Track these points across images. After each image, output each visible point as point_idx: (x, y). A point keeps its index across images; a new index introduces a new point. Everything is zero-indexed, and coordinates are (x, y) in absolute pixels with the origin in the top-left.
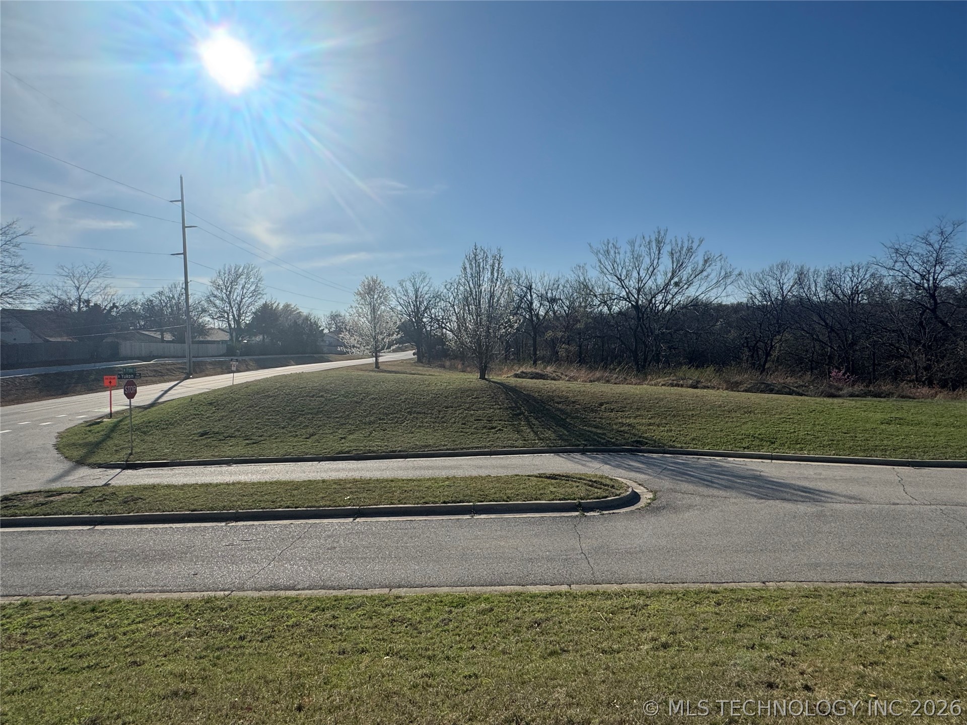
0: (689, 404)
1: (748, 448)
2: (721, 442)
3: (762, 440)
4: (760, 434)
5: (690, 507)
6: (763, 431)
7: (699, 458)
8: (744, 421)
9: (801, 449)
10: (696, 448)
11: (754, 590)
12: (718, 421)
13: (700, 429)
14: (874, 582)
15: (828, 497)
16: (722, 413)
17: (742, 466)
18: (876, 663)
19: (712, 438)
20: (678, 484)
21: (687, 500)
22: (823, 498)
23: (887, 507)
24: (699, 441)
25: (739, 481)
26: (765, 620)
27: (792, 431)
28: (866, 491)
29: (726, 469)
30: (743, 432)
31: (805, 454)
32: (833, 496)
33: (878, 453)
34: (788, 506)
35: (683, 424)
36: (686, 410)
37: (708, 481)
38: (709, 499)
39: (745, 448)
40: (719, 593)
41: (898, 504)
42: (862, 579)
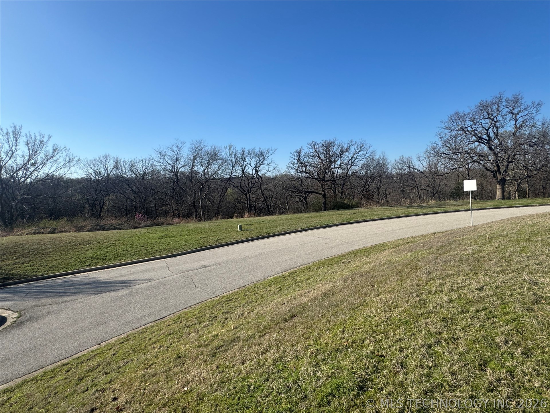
0: (47, 245)
1: (89, 265)
2: (71, 265)
3: (98, 259)
4: (96, 256)
5: (49, 313)
6: (98, 253)
7: (56, 279)
8: (86, 249)
9: (121, 260)
10: (54, 273)
11: (92, 351)
12: (69, 253)
13: (56, 260)
15: (134, 283)
16: (72, 247)
17: (86, 277)
19: (65, 264)
20: (39, 300)
21: (46, 310)
22: (132, 284)
23: (161, 280)
24: (55, 268)
25: (84, 287)
26: (97, 368)
27: (115, 250)
28: (152, 275)
29: (75, 282)
30: (86, 256)
31: (123, 262)
32: (138, 282)
33: (158, 254)
34: (112, 294)
35: (43, 259)
36: (45, 249)
37: (63, 293)
38: (63, 304)
39: (87, 266)
40: (69, 364)
41: (166, 277)
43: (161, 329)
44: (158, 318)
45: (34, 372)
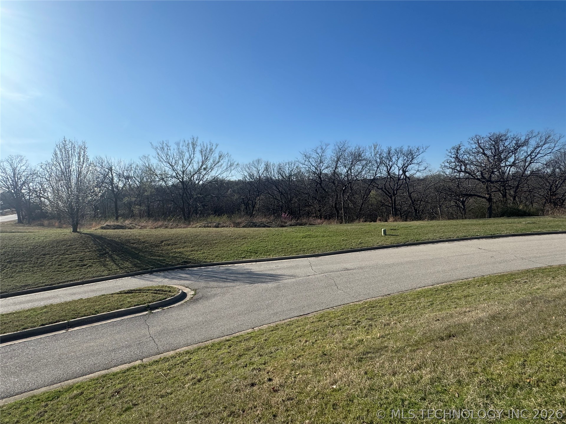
0: (214, 237)
1: (244, 257)
2: (231, 256)
3: (251, 252)
4: (250, 250)
5: (215, 295)
6: (251, 247)
7: (220, 267)
8: (242, 243)
9: (269, 255)
10: (218, 261)
11: (248, 334)
12: (229, 245)
13: (220, 250)
14: (301, 316)
15: (281, 278)
16: (231, 240)
17: (242, 268)
18: (300, 356)
19: (226, 254)
20: (208, 283)
21: (214, 291)
22: (279, 278)
23: (305, 278)
24: (220, 257)
25: (240, 276)
26: (253, 349)
27: (265, 246)
28: (297, 272)
29: (234, 271)
30: (242, 249)
31: (271, 257)
32: (285, 277)
33: (301, 252)
34: (264, 285)
35: (211, 248)
36: (213, 240)
37: (225, 279)
38: (225, 289)
39: (243, 258)
40: (230, 340)
41: (309, 276)
42: (296, 315)
43: (306, 324)
44: (302, 314)
45: (206, 341)
